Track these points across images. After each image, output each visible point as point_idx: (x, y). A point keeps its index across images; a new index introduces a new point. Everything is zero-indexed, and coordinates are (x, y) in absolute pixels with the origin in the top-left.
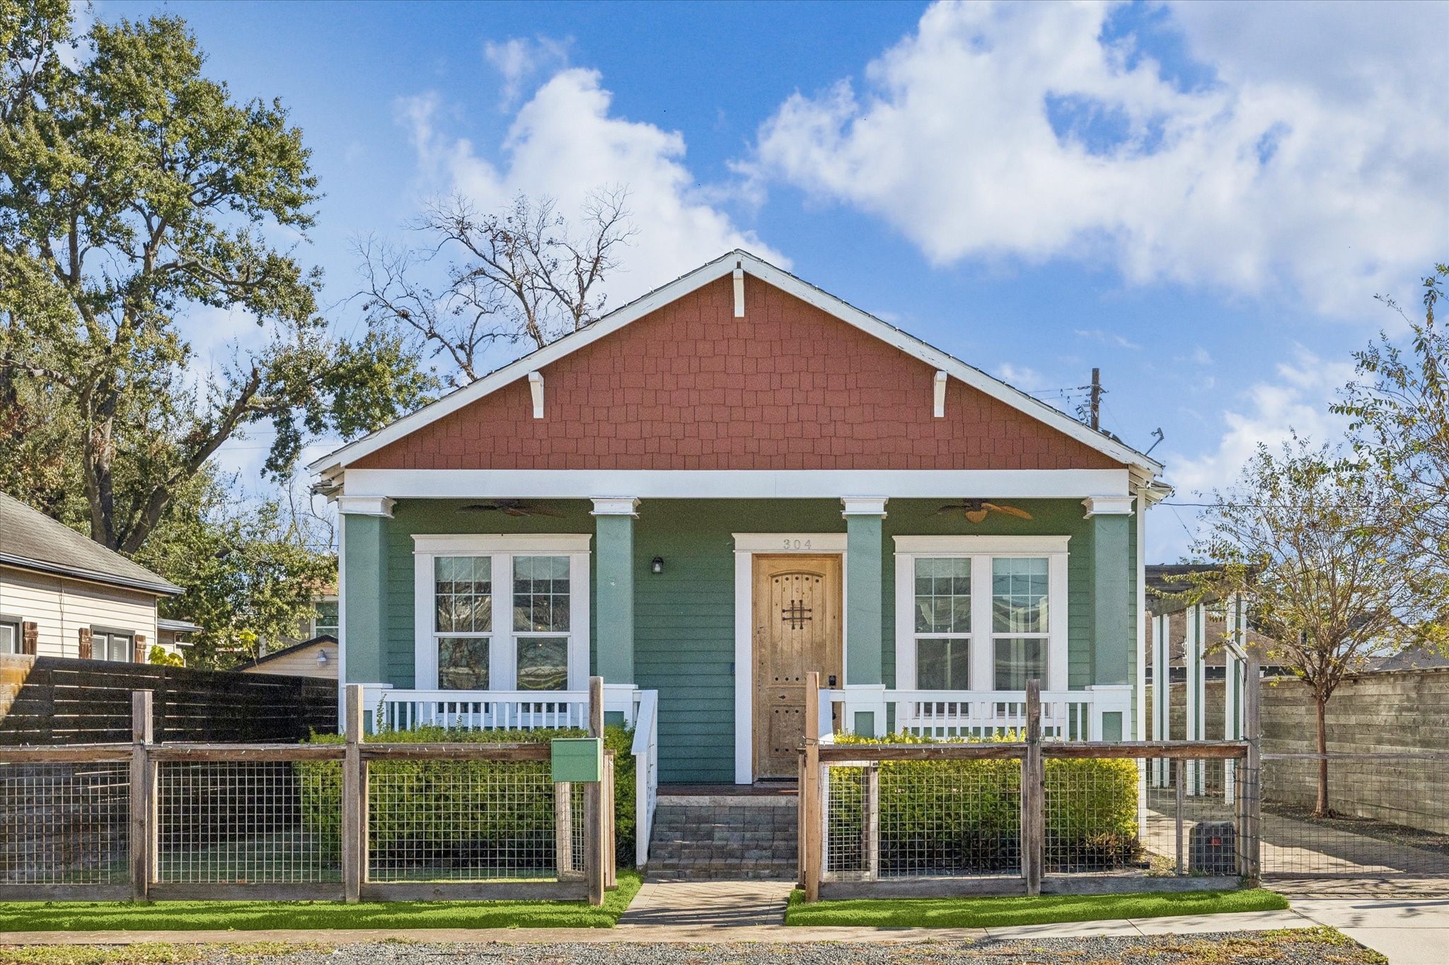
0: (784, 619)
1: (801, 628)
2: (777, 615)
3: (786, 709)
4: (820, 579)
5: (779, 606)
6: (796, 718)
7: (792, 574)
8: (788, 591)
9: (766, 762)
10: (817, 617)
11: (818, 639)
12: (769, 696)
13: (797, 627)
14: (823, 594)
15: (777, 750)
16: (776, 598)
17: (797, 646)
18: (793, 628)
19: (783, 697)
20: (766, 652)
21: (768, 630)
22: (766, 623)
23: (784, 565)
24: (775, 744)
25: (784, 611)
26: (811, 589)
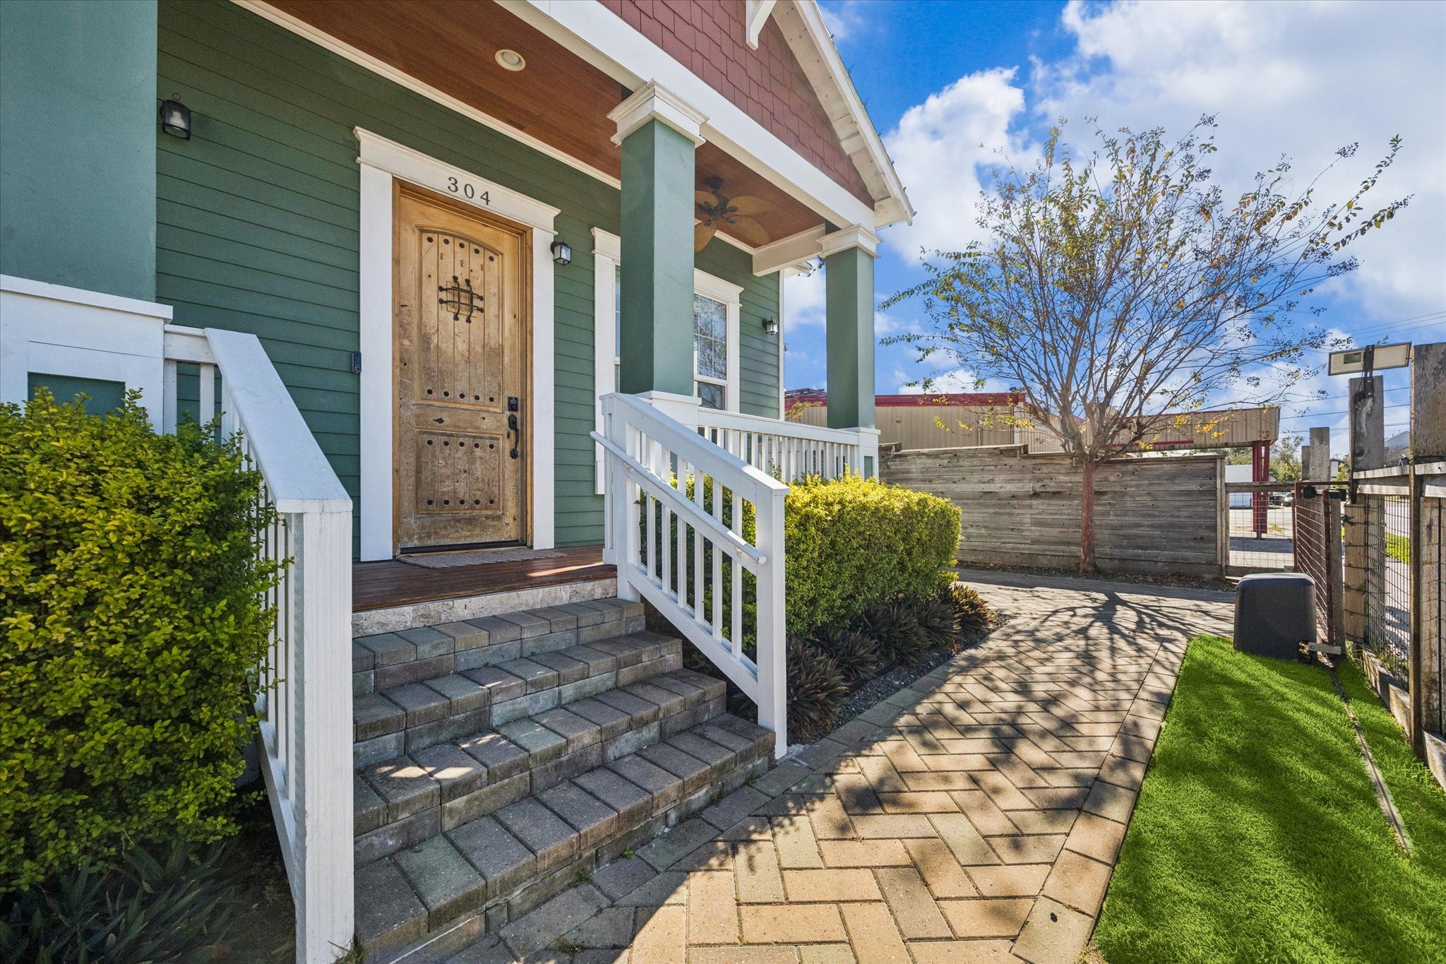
0: (441, 301)
1: (468, 321)
2: (431, 293)
3: (446, 439)
4: (495, 258)
5: (434, 277)
6: (459, 454)
7: (454, 236)
8: (448, 260)
9: (412, 522)
10: (491, 310)
11: (493, 343)
12: (418, 416)
13: (462, 318)
14: (501, 279)
15: (430, 502)
16: (429, 266)
17: (462, 347)
18: (456, 318)
19: (440, 421)
20: (411, 345)
21: (415, 314)
22: (412, 302)
23: (440, 218)
24: (426, 493)
25: (441, 289)
26: (483, 268)
